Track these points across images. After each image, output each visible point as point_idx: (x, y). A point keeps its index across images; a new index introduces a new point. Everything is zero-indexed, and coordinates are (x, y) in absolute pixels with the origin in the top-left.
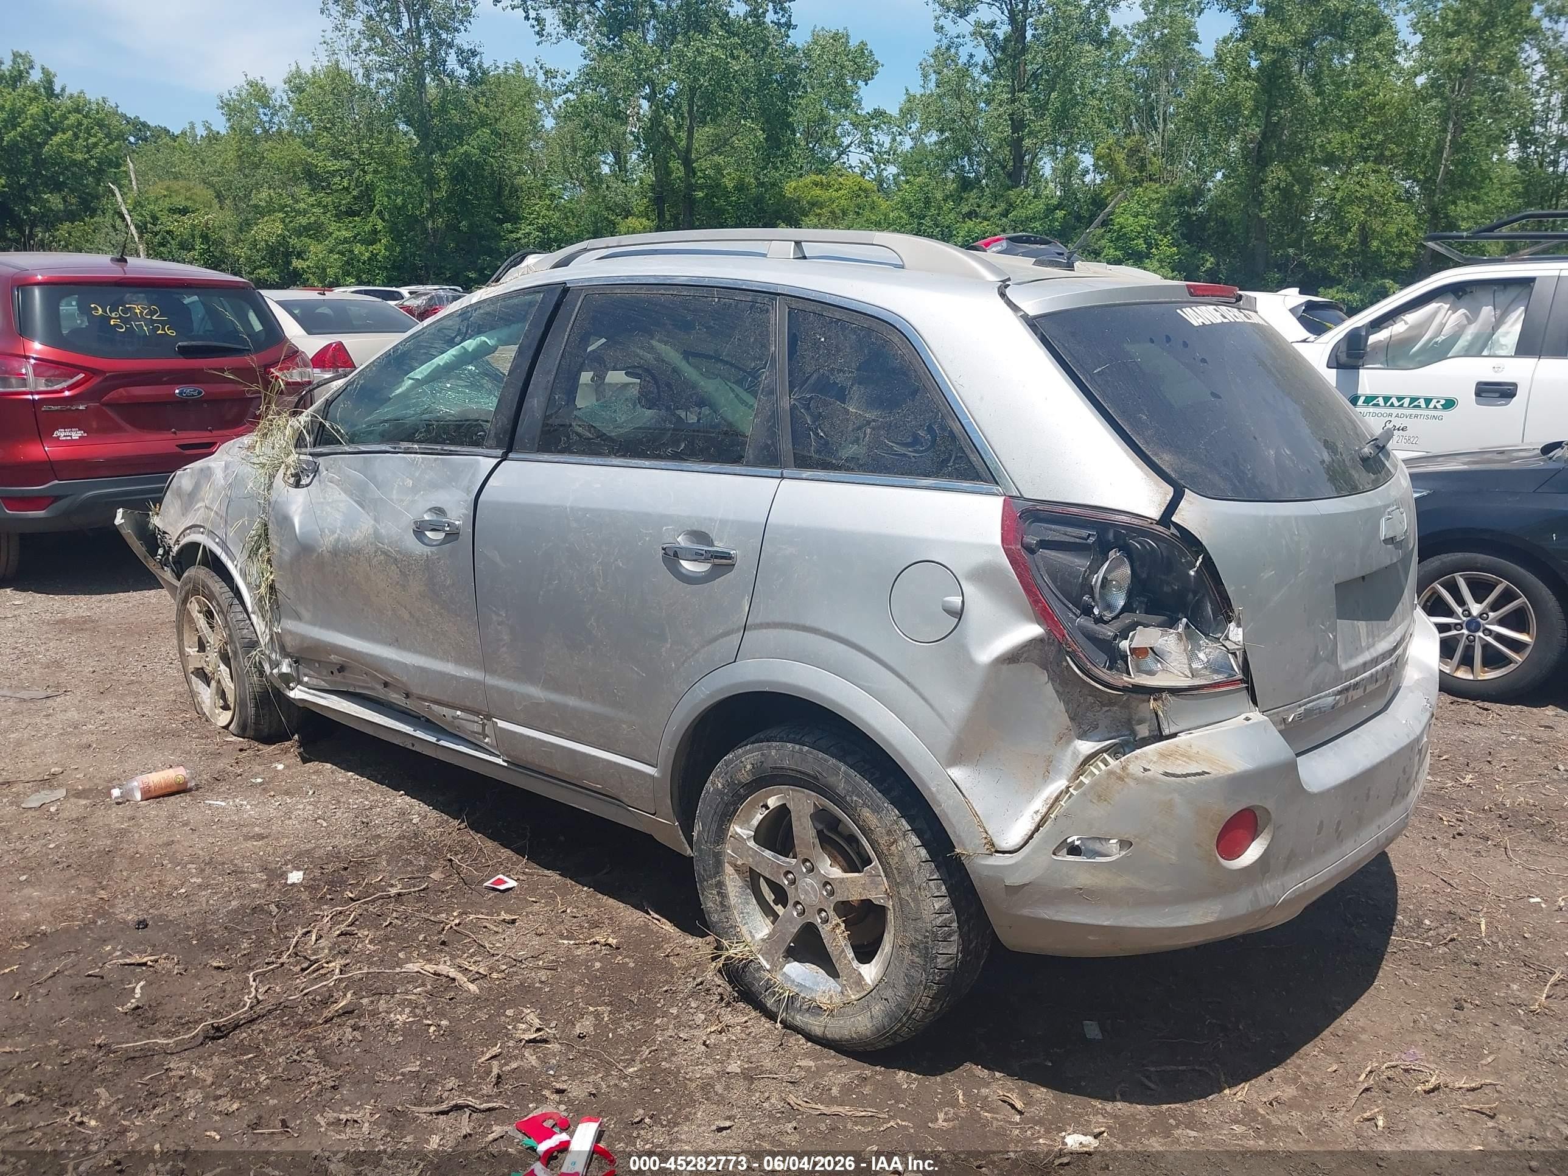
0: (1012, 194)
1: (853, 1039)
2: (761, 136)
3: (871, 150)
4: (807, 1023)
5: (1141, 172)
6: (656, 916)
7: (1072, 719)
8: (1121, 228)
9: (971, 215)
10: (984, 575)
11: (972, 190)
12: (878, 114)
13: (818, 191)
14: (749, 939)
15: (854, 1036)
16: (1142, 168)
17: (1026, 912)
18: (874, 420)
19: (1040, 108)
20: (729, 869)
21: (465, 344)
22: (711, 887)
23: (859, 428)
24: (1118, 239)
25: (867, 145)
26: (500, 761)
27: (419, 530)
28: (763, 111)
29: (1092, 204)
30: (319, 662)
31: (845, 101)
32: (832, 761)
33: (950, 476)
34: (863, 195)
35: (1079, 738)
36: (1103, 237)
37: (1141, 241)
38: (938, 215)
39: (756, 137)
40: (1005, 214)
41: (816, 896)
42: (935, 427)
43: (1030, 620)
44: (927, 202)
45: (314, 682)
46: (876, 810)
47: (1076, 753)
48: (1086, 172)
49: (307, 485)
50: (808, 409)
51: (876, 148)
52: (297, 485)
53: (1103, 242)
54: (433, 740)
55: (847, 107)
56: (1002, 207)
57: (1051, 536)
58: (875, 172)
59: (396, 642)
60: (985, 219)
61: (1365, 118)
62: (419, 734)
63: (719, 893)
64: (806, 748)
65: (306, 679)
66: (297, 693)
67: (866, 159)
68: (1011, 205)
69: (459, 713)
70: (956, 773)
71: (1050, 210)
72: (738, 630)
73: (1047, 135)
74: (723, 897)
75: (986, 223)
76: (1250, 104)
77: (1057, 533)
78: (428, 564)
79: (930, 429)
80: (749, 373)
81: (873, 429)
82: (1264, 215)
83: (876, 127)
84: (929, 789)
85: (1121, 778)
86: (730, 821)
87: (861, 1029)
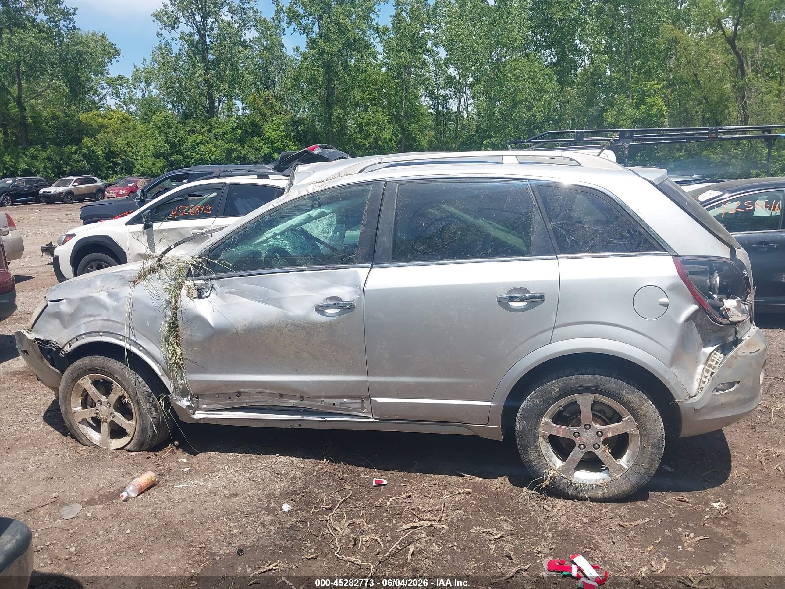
0: (212, 121)
1: (619, 494)
2: (67, 89)
3: (119, 97)
4: (594, 494)
5: (271, 109)
6: (468, 476)
7: (702, 340)
8: (270, 137)
9: (193, 131)
10: (673, 288)
11: (190, 119)
12: (120, 78)
13: (100, 120)
14: (554, 467)
15: (620, 492)
16: (272, 107)
17: (700, 418)
18: (600, 230)
19: (221, 79)
20: (541, 439)
21: (310, 213)
22: (532, 449)
23: (593, 234)
24: (268, 143)
25: (116, 94)
26: (372, 420)
27: (320, 309)
28: (66, 75)
29: (252, 125)
30: (218, 394)
31: (101, 71)
32: (606, 378)
33: (643, 250)
34: (126, 121)
35: (704, 347)
36: (260, 142)
37: (279, 144)
38: (176, 132)
39: (64, 89)
40: (210, 131)
41: (593, 439)
42: (631, 231)
43: (693, 303)
44: (169, 125)
45: (212, 406)
46: (633, 393)
47: (704, 353)
48: (238, 110)
49: (207, 297)
50: (562, 228)
51: (122, 96)
52: (200, 297)
53: (261, 144)
54: (320, 419)
55: (101, 73)
56: (207, 127)
57: (692, 270)
58: (125, 109)
59: (296, 372)
60: (200, 133)
61: (369, 87)
62: (306, 418)
63: (536, 451)
64: (590, 376)
65: (205, 406)
66: (198, 415)
67: (118, 101)
68: (212, 126)
69: (345, 400)
70: (673, 369)
71: (234, 129)
72: (550, 329)
73: (226, 92)
74: (539, 452)
75: (201, 136)
76: (321, 78)
77: (695, 268)
78: (329, 326)
79: (629, 232)
80: (523, 215)
81: (600, 234)
82: (335, 130)
83: (120, 85)
84: (665, 378)
85: (736, 358)
86: (542, 417)
87: (625, 488)
